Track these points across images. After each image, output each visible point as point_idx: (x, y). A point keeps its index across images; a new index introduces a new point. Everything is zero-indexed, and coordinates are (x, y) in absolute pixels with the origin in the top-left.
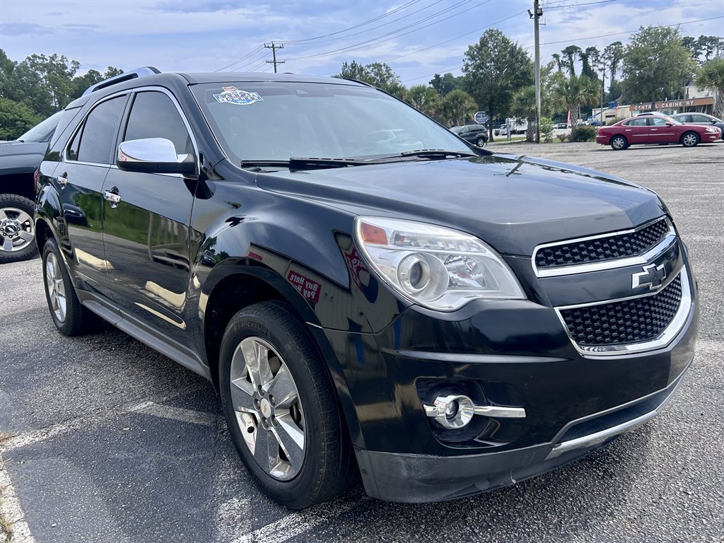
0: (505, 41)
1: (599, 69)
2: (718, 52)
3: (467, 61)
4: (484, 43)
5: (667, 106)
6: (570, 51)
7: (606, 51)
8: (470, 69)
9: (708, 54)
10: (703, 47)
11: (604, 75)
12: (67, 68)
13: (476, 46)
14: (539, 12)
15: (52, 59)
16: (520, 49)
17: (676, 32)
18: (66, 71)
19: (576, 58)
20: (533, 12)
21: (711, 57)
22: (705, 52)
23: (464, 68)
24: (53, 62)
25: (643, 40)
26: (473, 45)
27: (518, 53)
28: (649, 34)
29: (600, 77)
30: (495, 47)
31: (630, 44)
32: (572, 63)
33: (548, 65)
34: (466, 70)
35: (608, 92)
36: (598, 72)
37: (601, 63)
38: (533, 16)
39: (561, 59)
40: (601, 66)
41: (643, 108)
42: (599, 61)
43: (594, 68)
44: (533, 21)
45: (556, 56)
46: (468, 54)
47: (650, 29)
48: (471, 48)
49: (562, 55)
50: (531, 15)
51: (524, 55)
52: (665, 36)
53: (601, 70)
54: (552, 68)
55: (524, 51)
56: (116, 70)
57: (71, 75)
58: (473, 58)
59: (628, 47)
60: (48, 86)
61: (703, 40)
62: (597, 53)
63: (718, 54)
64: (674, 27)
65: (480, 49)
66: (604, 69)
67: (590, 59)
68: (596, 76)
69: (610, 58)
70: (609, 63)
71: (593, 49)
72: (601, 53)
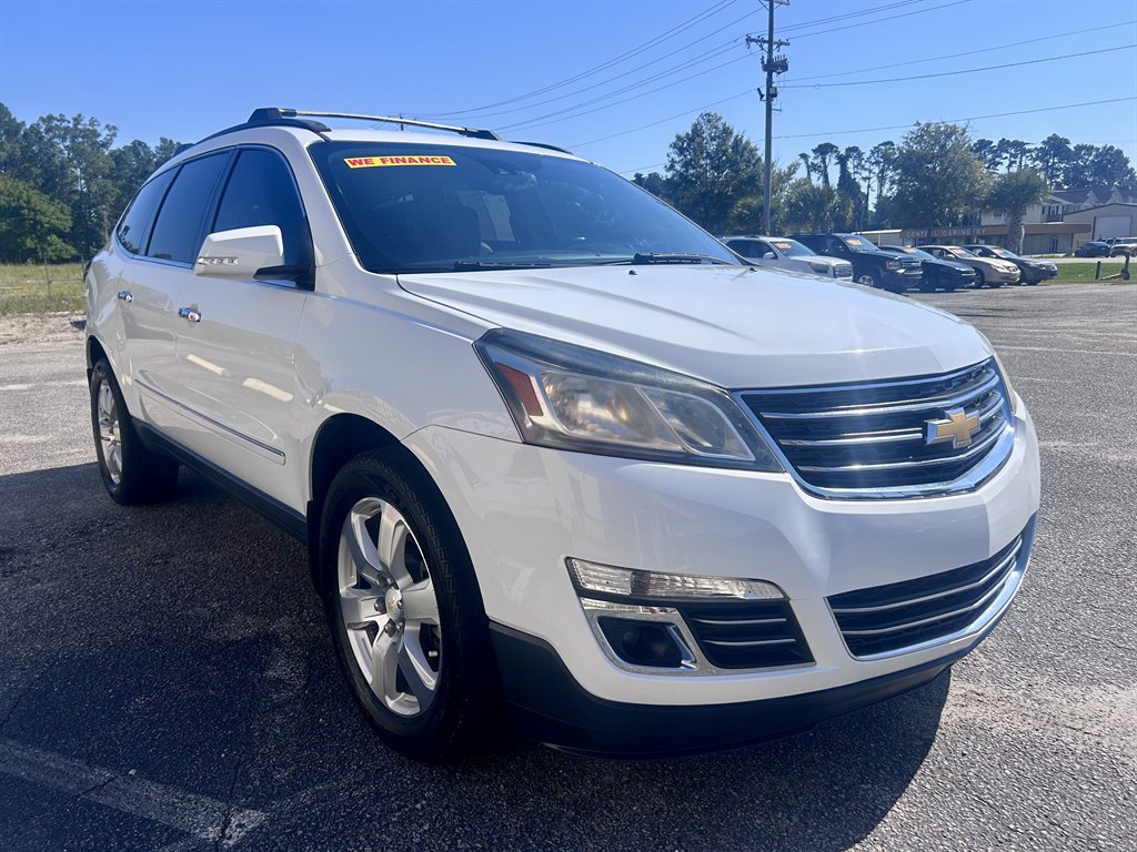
0: (727, 132)
1: (862, 178)
2: (1021, 162)
3: (673, 155)
4: (697, 131)
5: (950, 234)
6: (824, 150)
7: (873, 153)
8: (677, 167)
9: (1010, 165)
10: (1004, 155)
11: (869, 186)
12: (99, 135)
13: (687, 134)
14: (772, 92)
15: (77, 120)
16: (748, 143)
17: (964, 131)
18: (98, 140)
19: (832, 161)
20: (764, 92)
21: (1014, 169)
22: (1006, 162)
23: (668, 165)
24: (79, 127)
25: (919, 139)
26: (683, 135)
27: (744, 148)
28: (928, 132)
29: (864, 190)
30: (713, 139)
31: (901, 145)
32: (826, 167)
33: (790, 169)
34: (672, 167)
35: (874, 210)
36: (862, 183)
37: (866, 169)
38: (765, 98)
39: (810, 160)
40: (865, 174)
41: (918, 234)
42: (863, 167)
43: (856, 176)
44: (764, 104)
45: (804, 156)
46: (674, 146)
47: (928, 125)
48: (679, 138)
49: (812, 155)
50: (762, 96)
51: (752, 151)
52: (949, 136)
53: (865, 179)
54: (794, 172)
55: (753, 145)
56: (171, 141)
57: (105, 145)
58: (681, 151)
59: (898, 148)
60: (71, 160)
61: (1004, 145)
62: (860, 155)
63: (1020, 166)
64: (961, 125)
65: (691, 139)
66: (869, 179)
67: (850, 164)
68: (859, 187)
69: (877, 163)
70: (876, 170)
71: (855, 149)
72: (865, 157)
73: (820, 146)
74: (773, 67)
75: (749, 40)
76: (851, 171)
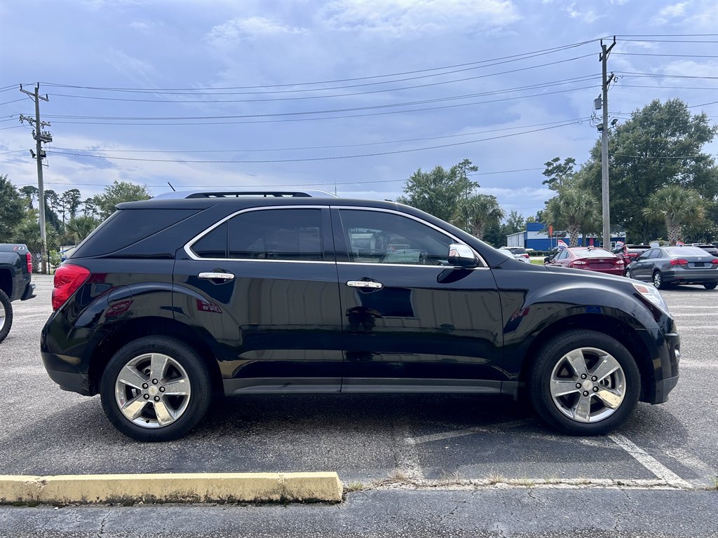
1: (59, 211)
7: (65, 196)
11: (64, 216)
14: (42, 154)
25: (118, 191)
28: (123, 188)
29: (60, 217)
36: (58, 213)
37: (60, 205)
38: (36, 157)
40: (60, 208)
42: (58, 204)
43: (54, 209)
50: (34, 155)
53: (60, 211)
62: (55, 196)
66: (64, 212)
67: (49, 201)
68: (56, 217)
69: (69, 202)
70: (69, 206)
71: (52, 192)
72: (60, 197)
73: (25, 188)
74: (40, 138)
75: (22, 118)
76: (50, 206)
